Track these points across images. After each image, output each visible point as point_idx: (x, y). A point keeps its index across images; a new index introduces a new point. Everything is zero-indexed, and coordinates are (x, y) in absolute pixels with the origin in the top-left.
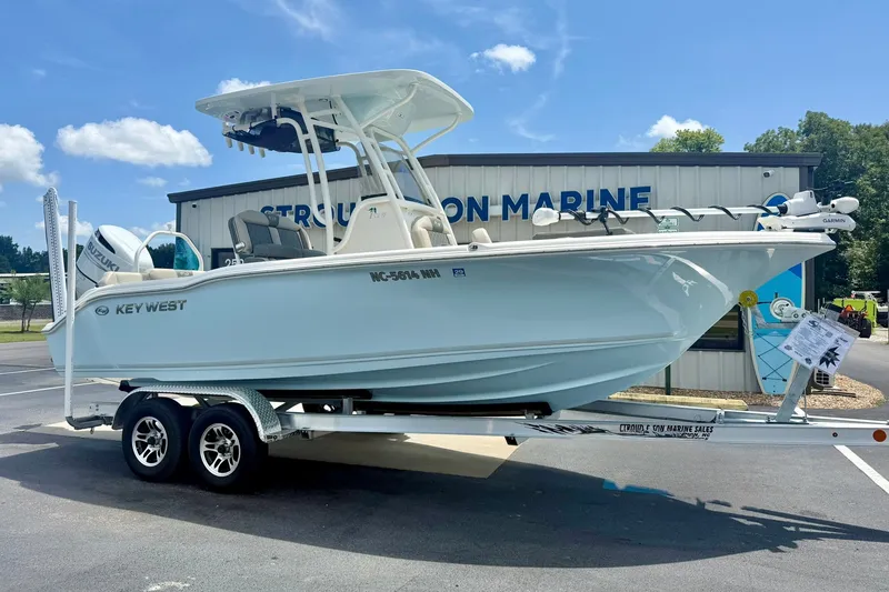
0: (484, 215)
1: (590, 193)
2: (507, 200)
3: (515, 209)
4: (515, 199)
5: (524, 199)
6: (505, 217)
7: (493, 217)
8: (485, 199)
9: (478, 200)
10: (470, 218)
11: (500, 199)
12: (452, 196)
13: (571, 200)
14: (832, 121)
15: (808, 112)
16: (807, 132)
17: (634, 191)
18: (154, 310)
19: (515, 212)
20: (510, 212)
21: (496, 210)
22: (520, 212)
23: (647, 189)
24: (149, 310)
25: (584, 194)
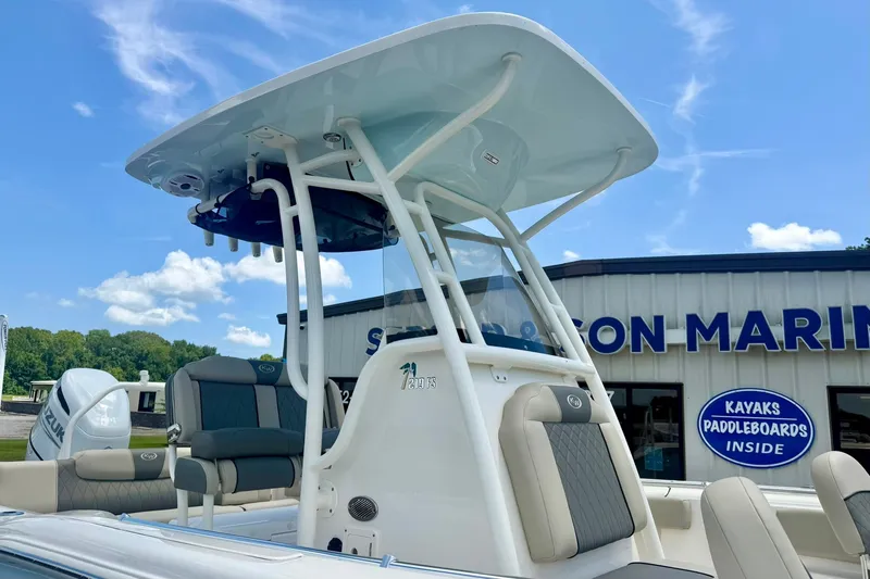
0: (657, 342)
1: (835, 313)
2: (693, 322)
3: (708, 334)
4: (707, 319)
5: (721, 320)
6: (692, 345)
7: (671, 346)
8: (659, 320)
9: (648, 321)
10: (636, 347)
11: (683, 320)
12: (608, 315)
13: (802, 323)
19: (708, 338)
20: (700, 339)
21: (676, 336)
22: (716, 339)
25: (823, 312)
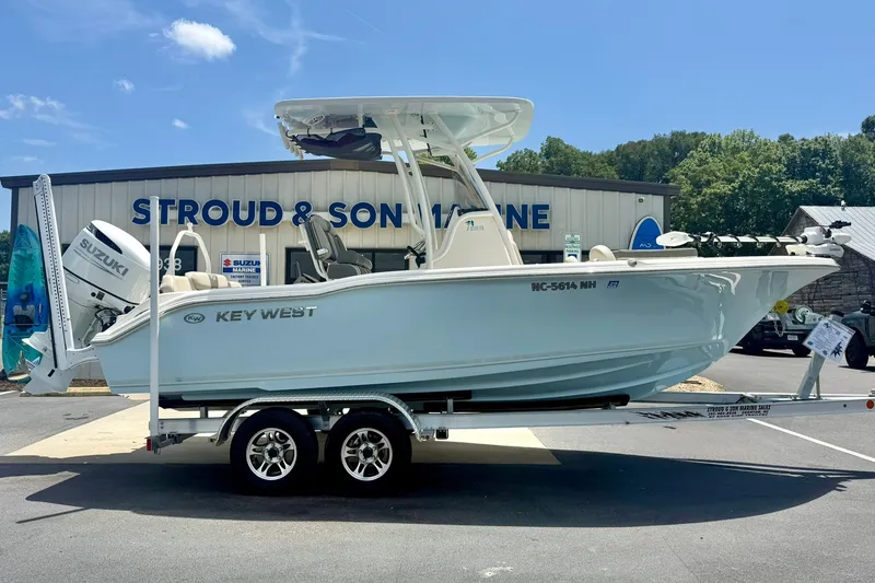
0: (398, 223)
7: (406, 224)
8: (398, 206)
9: (392, 207)
10: (383, 225)
12: (364, 201)
14: (567, 147)
15: (549, 138)
16: (548, 155)
17: (536, 208)
18: (273, 317)
23: (546, 207)
24: (265, 317)
